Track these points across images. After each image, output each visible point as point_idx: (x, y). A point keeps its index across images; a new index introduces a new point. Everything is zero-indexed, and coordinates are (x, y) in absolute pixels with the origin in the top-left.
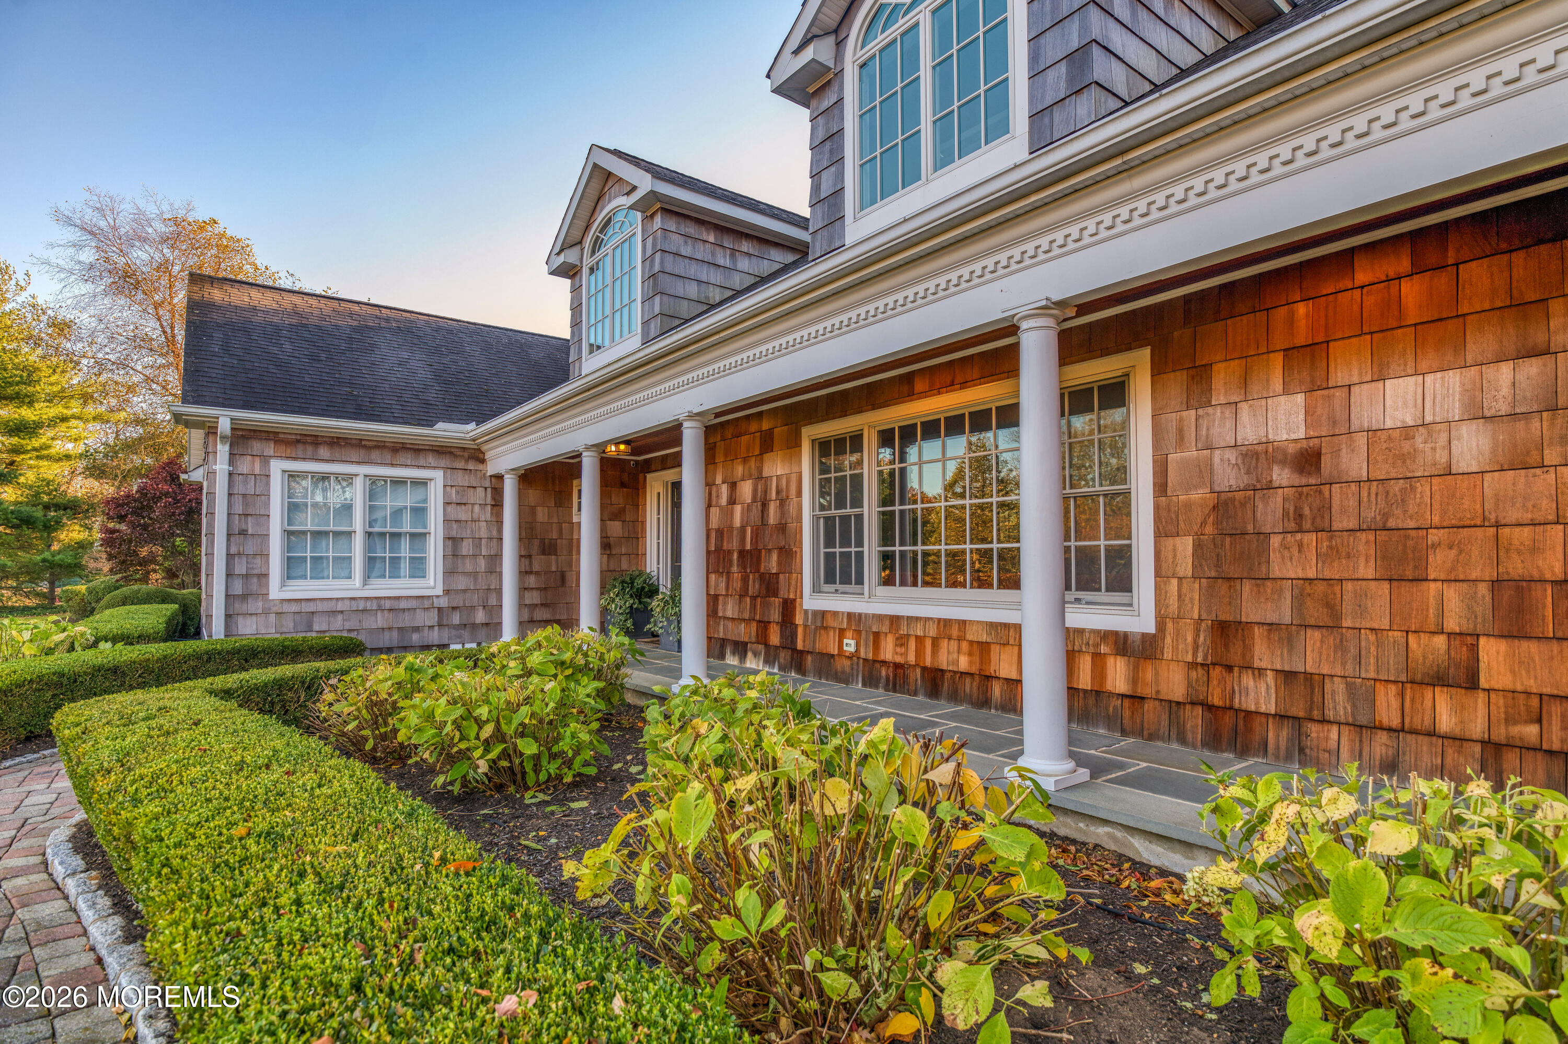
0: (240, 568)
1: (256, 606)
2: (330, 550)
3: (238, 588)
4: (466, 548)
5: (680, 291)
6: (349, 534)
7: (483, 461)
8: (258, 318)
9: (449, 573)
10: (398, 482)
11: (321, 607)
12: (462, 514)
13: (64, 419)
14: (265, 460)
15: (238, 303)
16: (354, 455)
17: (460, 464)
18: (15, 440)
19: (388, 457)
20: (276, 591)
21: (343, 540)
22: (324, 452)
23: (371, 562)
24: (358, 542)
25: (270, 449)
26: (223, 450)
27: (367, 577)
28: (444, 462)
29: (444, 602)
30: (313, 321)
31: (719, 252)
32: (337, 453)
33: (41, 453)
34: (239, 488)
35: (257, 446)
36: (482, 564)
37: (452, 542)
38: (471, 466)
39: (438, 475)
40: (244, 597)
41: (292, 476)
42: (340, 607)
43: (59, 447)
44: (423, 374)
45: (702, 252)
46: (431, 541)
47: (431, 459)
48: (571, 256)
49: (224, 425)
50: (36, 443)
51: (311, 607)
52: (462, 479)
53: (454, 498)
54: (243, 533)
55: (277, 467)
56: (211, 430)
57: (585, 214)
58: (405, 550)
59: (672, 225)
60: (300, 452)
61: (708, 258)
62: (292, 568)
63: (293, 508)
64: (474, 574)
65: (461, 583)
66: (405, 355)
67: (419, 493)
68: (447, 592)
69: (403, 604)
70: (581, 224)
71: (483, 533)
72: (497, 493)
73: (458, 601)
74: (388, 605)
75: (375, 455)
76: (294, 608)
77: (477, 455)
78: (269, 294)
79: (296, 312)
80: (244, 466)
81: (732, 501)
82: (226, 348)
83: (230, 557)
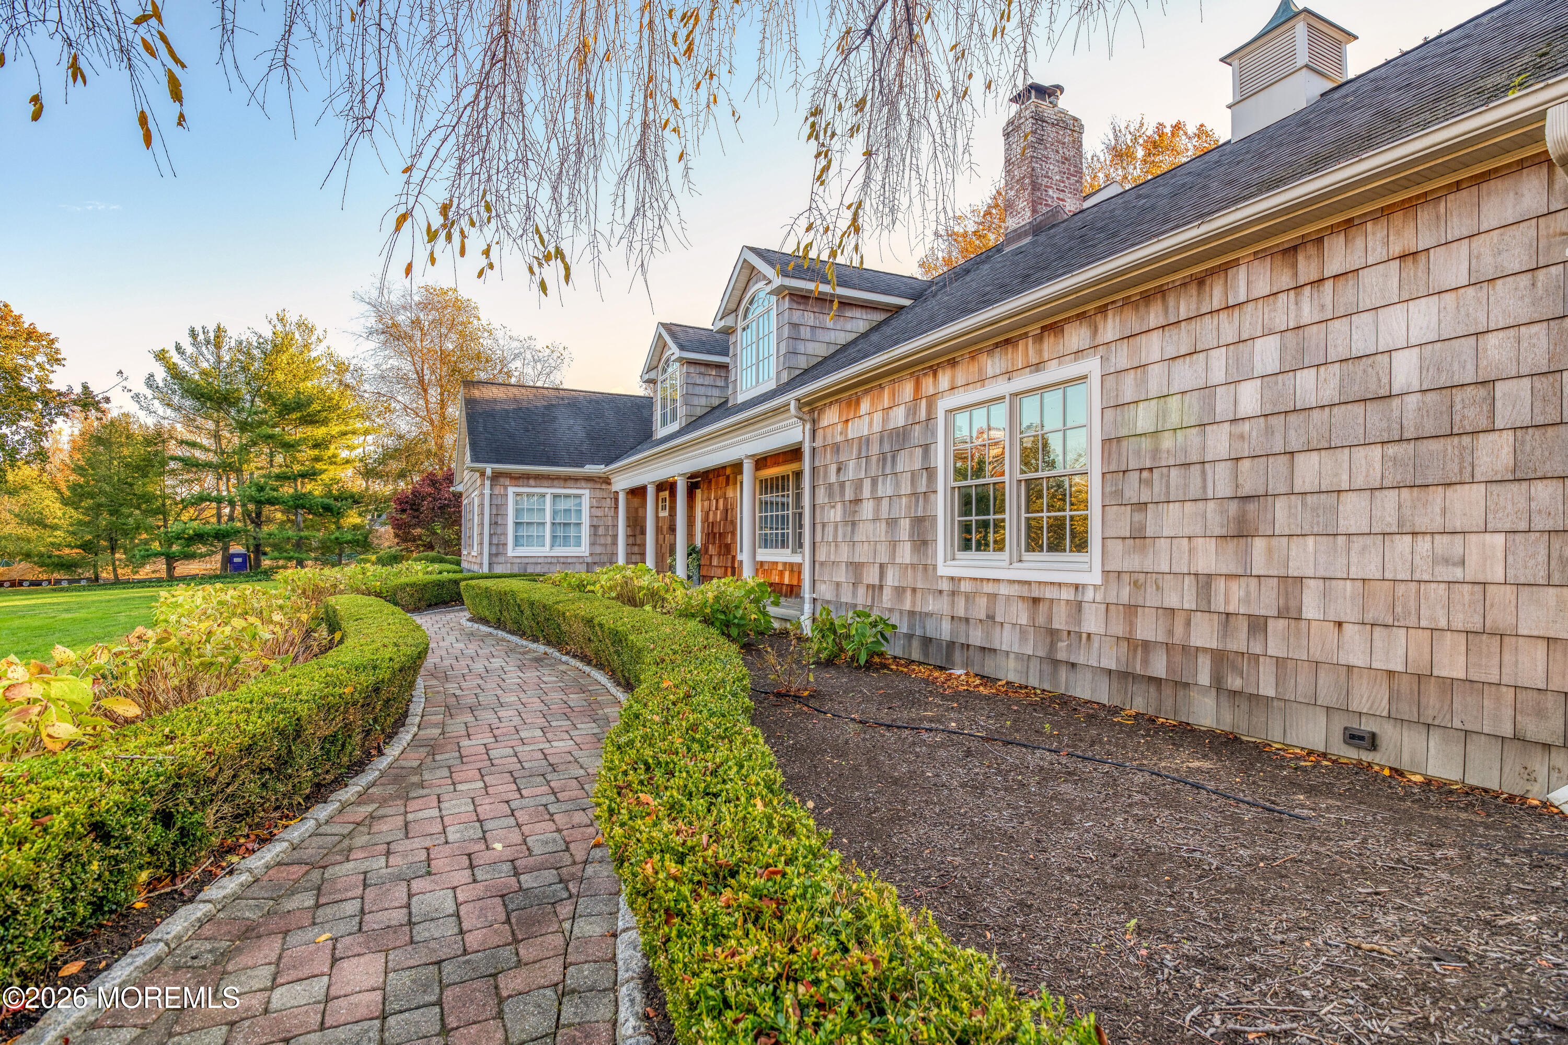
0: (495, 541)
1: (501, 559)
2: (534, 531)
3: (494, 551)
4: (601, 531)
5: (696, 403)
6: (544, 524)
7: (610, 484)
8: (498, 407)
9: (592, 544)
10: (567, 496)
11: (531, 560)
12: (599, 513)
13: (345, 434)
14: (506, 487)
15: (487, 397)
16: (546, 483)
17: (598, 486)
18: (317, 452)
19: (562, 483)
20: (510, 553)
21: (541, 528)
22: (532, 482)
23: (554, 538)
24: (548, 527)
25: (507, 482)
26: (488, 483)
27: (552, 546)
28: (590, 485)
29: (589, 560)
30: (525, 404)
31: (718, 379)
32: (538, 482)
33: (332, 461)
34: (495, 502)
35: (502, 480)
36: (609, 540)
37: (594, 527)
38: (604, 486)
39: (587, 492)
40: (497, 555)
41: (518, 494)
42: (540, 561)
43: (344, 454)
44: (582, 434)
45: (707, 381)
46: (583, 527)
47: (583, 484)
48: (652, 375)
49: (489, 472)
50: (330, 453)
51: (527, 561)
52: (598, 494)
53: (595, 504)
54: (496, 523)
55: (511, 490)
56: (483, 474)
57: (658, 354)
58: (572, 532)
59: (692, 369)
60: (521, 483)
61: (712, 383)
62: (517, 542)
63: (518, 512)
64: (605, 545)
65: (598, 550)
66: (572, 422)
67: (578, 501)
68: (591, 554)
69: (569, 560)
70: (657, 358)
71: (610, 523)
72: (617, 500)
73: (597, 559)
74: (562, 560)
75: (556, 483)
76: (518, 561)
77: (607, 481)
78: (502, 389)
79: (515, 400)
80: (497, 490)
81: (717, 509)
82: (485, 427)
83: (491, 535)
